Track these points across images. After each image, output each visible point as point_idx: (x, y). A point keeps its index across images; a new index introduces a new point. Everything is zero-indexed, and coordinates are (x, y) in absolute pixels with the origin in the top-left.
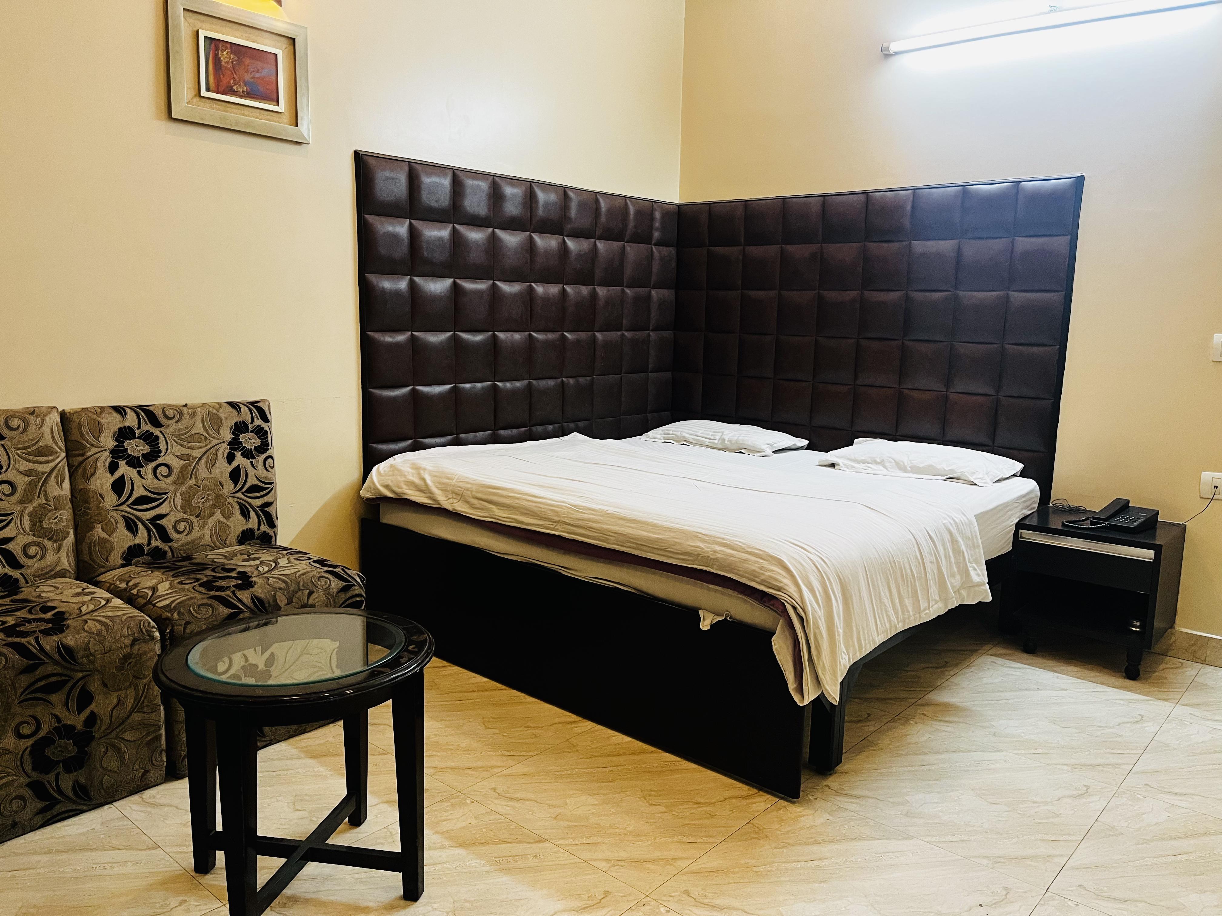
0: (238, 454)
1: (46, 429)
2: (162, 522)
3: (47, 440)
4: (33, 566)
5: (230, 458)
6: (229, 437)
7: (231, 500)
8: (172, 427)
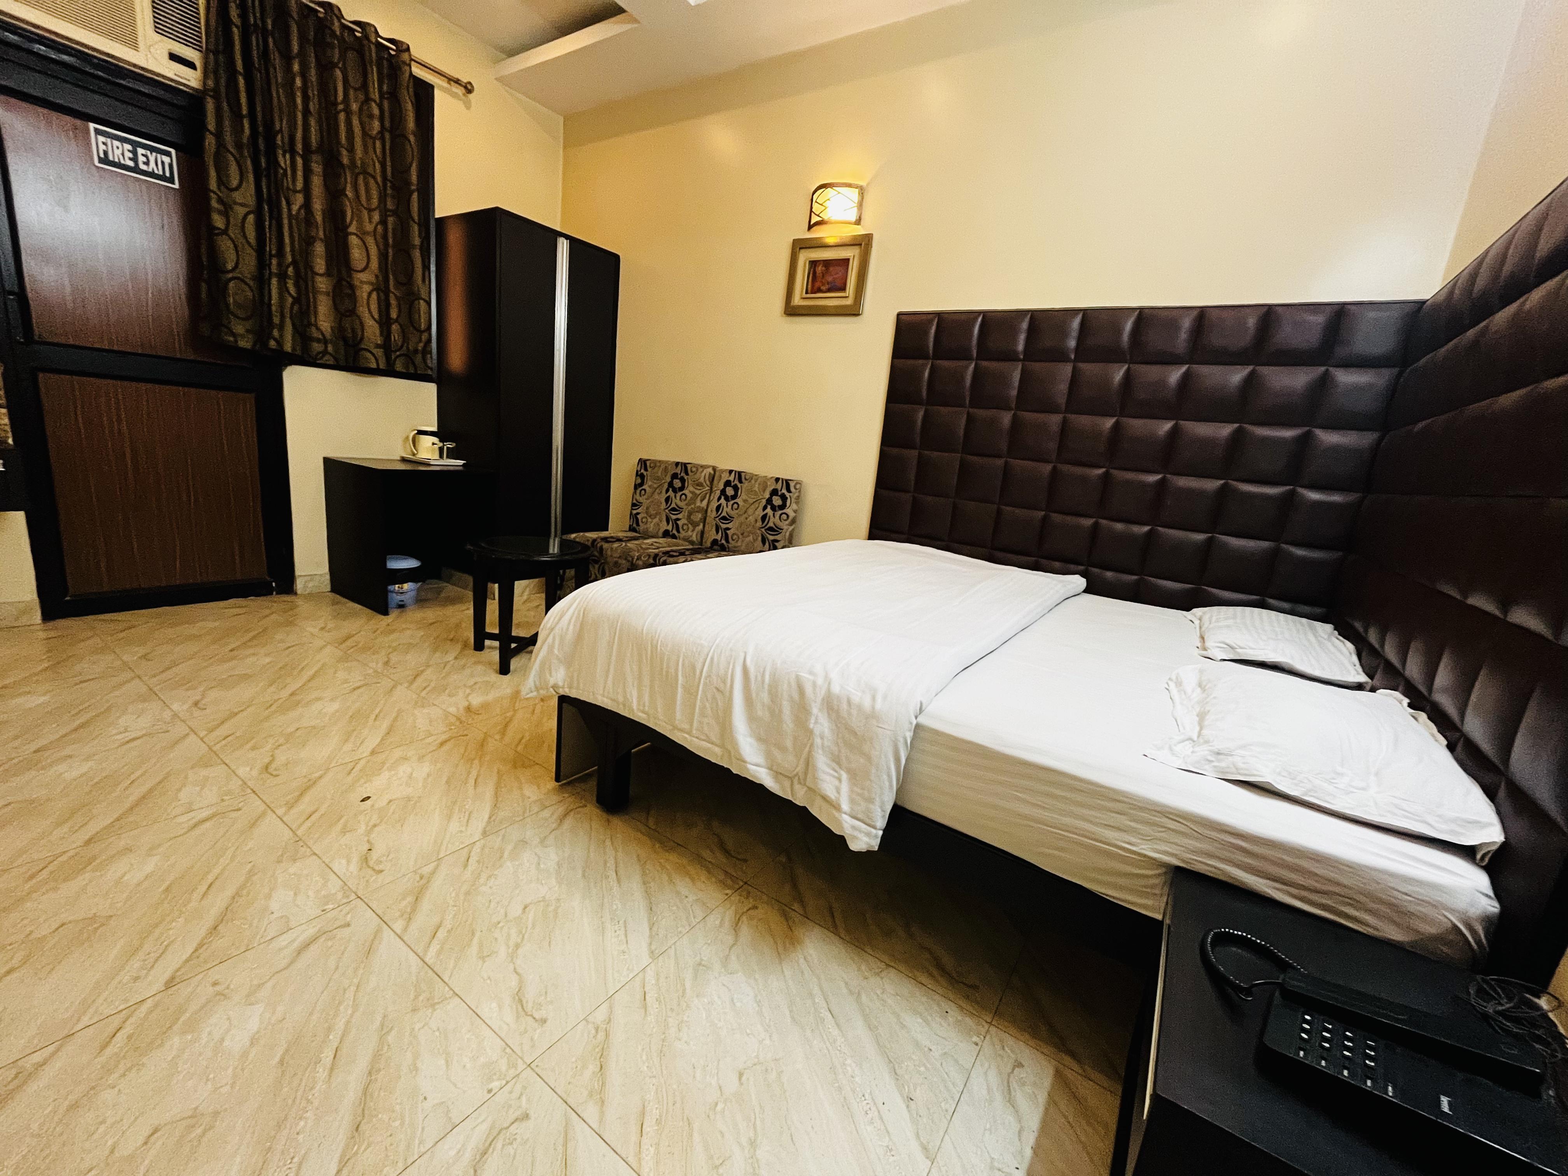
0: (769, 507)
1: (703, 474)
2: (728, 532)
3: (702, 480)
4: (683, 534)
5: (765, 508)
6: (767, 496)
7: (758, 531)
8: (746, 485)
